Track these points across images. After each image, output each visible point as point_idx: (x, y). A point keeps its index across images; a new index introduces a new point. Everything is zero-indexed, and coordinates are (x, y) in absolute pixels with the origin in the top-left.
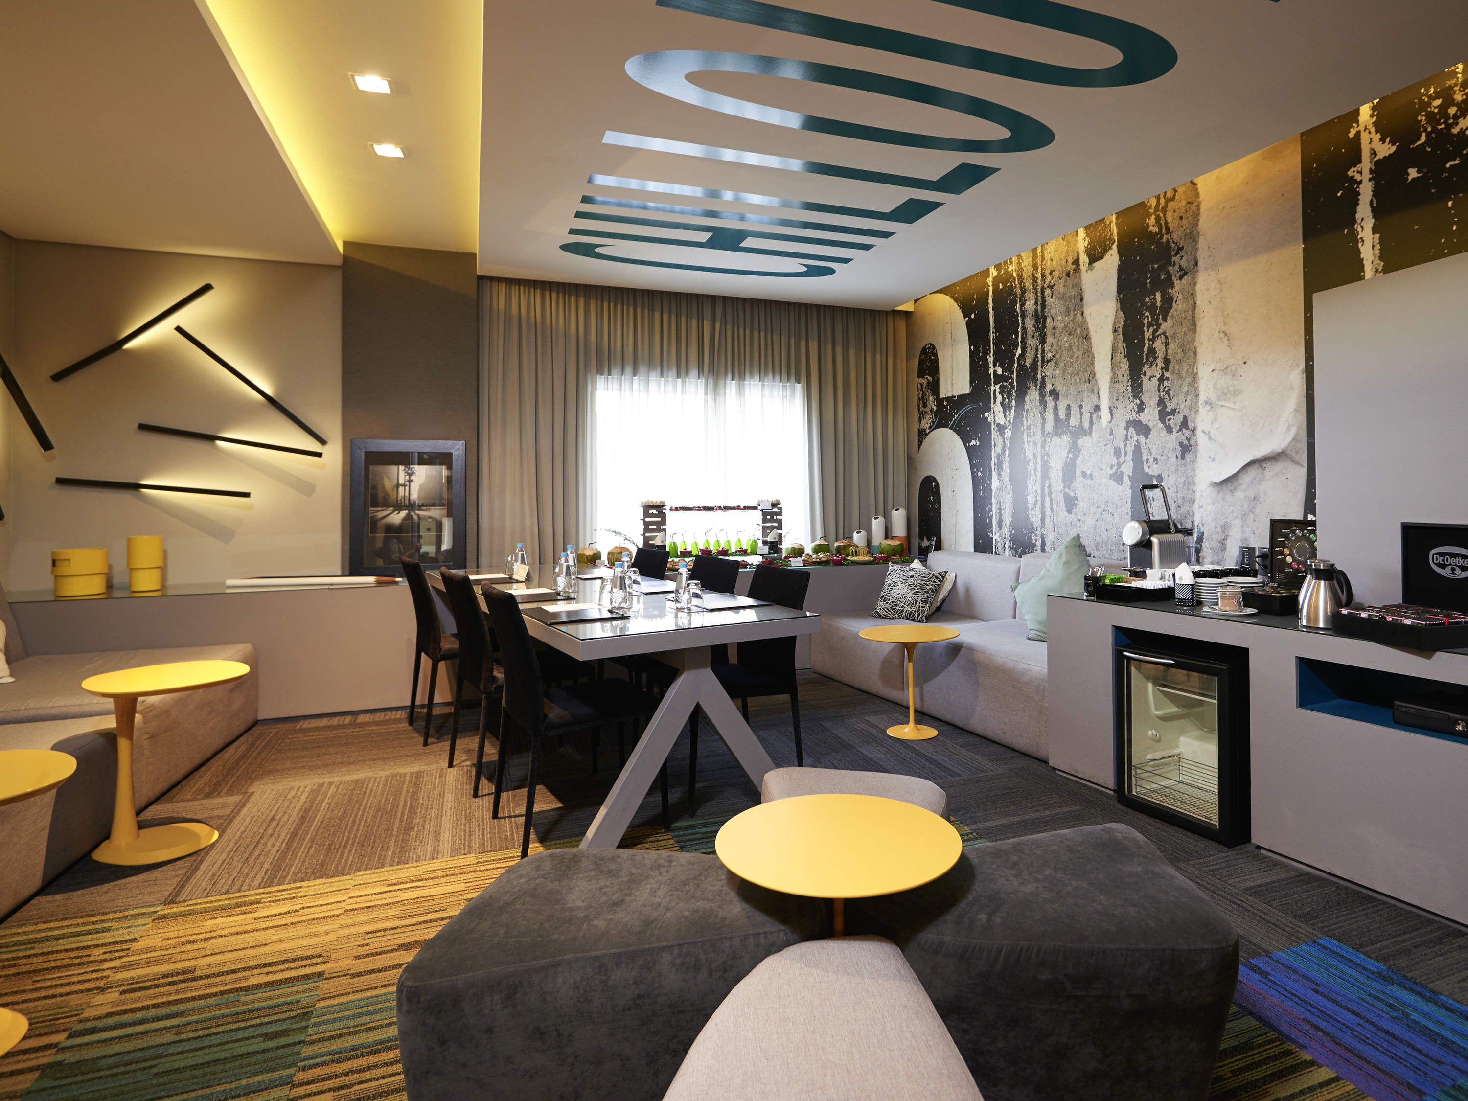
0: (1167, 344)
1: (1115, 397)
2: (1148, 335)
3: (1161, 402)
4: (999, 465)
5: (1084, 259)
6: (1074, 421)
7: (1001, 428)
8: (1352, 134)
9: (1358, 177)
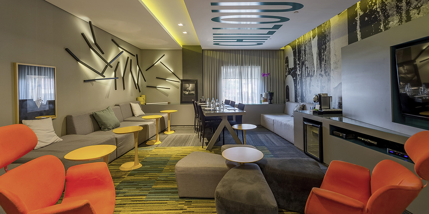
0: (326, 57)
1: (317, 69)
2: (322, 55)
3: (325, 70)
4: (299, 83)
5: (312, 38)
6: (311, 74)
7: (299, 75)
8: (356, 10)
9: (357, 20)
